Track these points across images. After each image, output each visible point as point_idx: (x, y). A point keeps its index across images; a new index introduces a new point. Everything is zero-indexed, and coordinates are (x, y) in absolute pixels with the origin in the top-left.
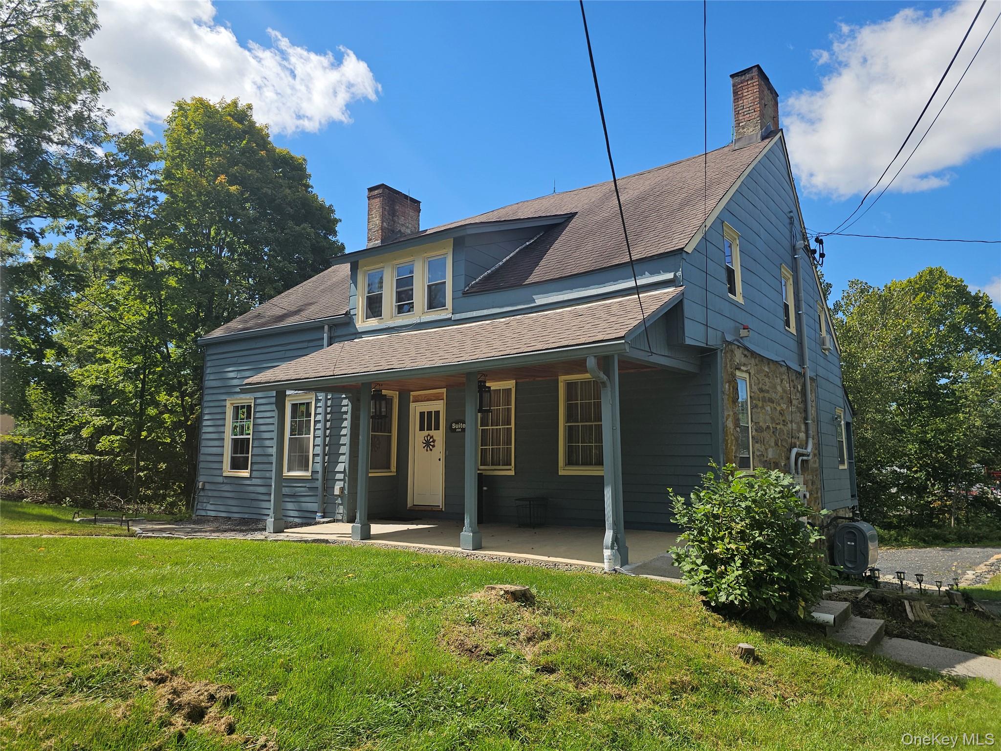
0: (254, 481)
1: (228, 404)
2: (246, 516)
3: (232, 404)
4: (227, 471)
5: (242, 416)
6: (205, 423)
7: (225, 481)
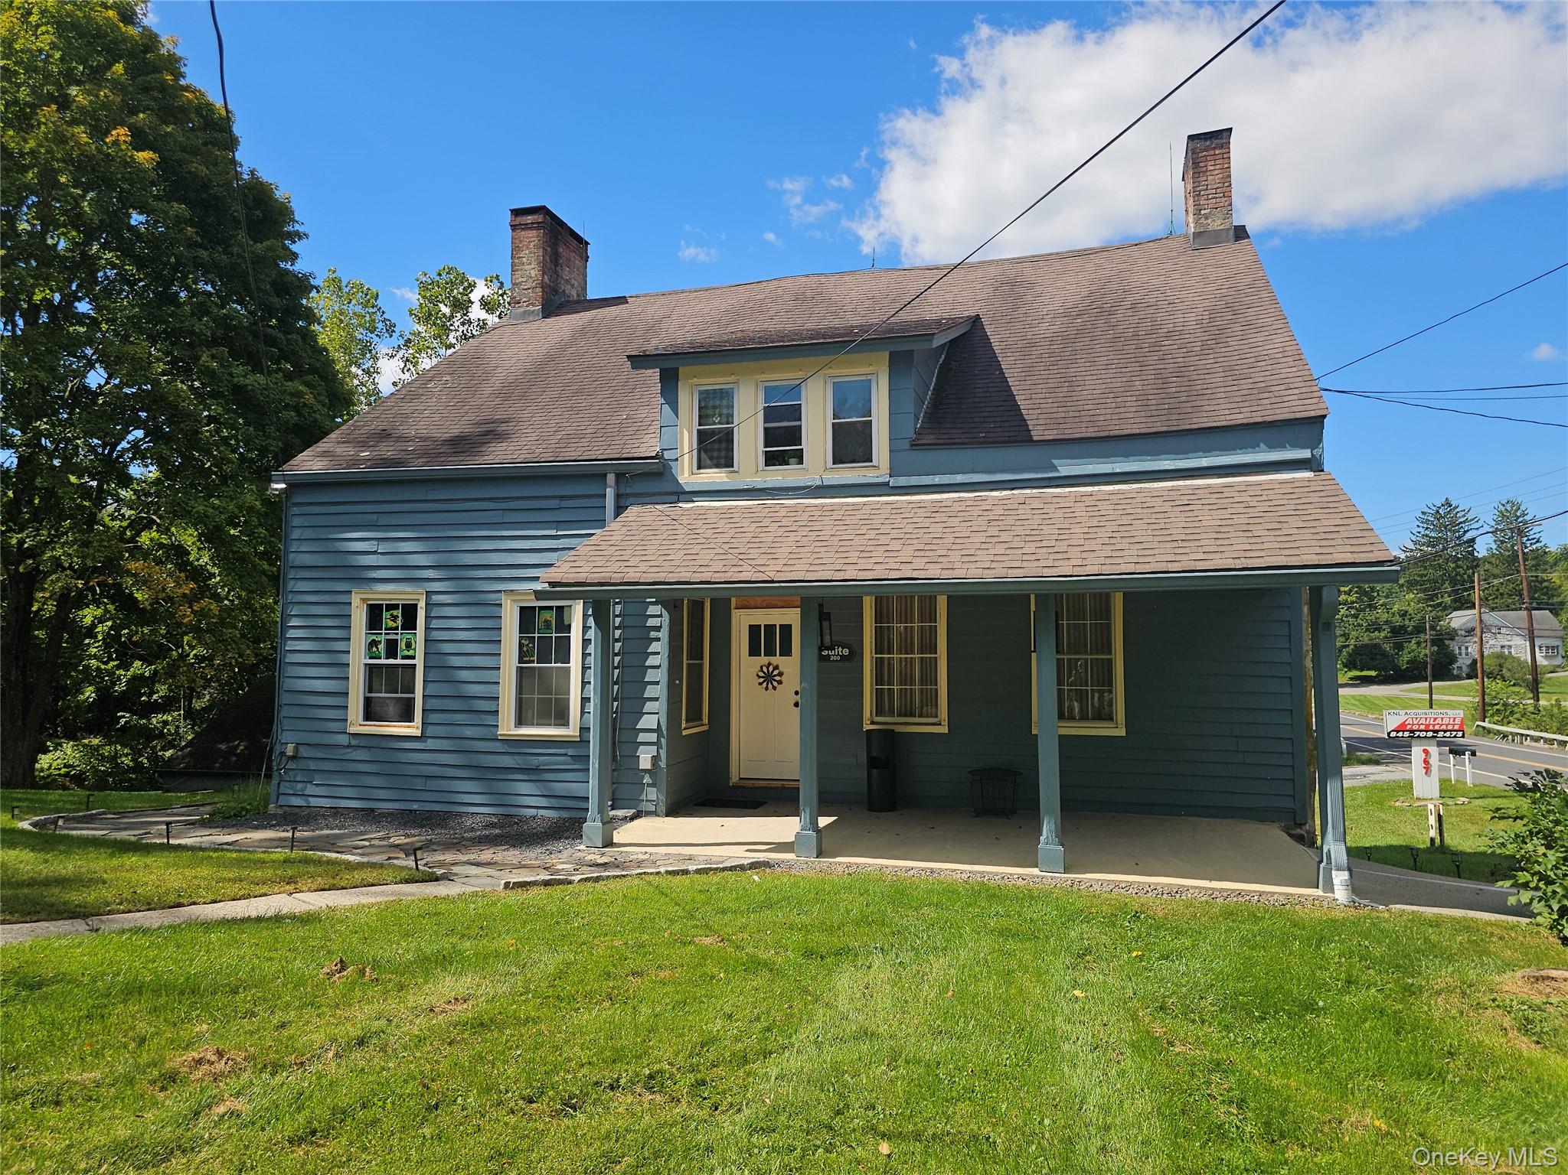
0: (431, 744)
1: (356, 600)
2: (415, 806)
3: (364, 600)
4: (357, 723)
5: (391, 624)
6: (291, 633)
7: (354, 742)
